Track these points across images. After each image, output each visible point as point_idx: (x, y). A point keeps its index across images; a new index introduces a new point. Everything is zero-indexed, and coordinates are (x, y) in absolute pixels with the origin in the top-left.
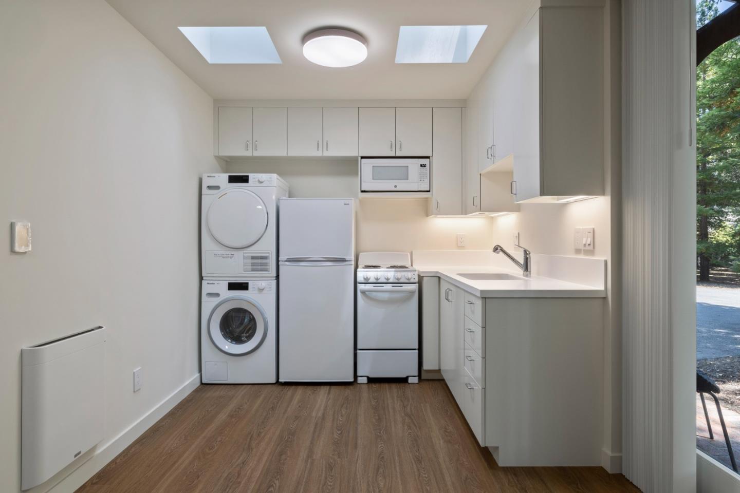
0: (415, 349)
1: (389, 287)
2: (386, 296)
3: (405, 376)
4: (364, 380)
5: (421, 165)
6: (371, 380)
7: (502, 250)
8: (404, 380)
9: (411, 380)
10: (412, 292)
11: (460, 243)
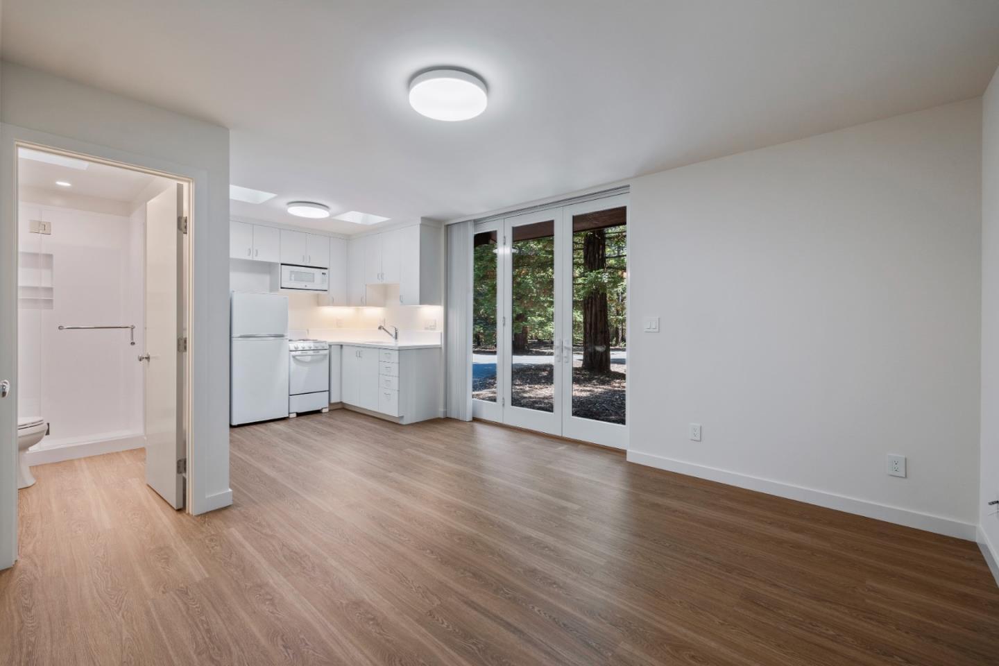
0: (325, 391)
1: (311, 352)
2: (308, 358)
3: (320, 408)
4: (294, 415)
5: (323, 273)
6: (299, 415)
7: (383, 329)
8: (318, 412)
9: (324, 411)
10: (326, 355)
11: (339, 324)
